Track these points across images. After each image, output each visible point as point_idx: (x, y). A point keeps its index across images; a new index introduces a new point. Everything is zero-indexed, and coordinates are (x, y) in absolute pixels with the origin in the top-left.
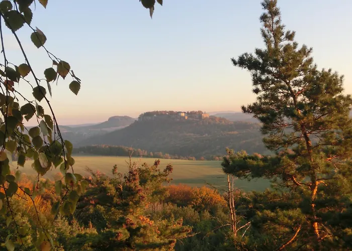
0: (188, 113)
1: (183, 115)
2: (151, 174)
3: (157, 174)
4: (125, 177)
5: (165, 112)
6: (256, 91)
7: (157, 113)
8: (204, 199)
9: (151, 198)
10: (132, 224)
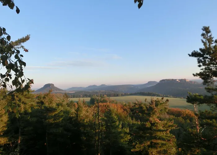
0: (180, 80)
1: (178, 80)
2: (160, 102)
3: (162, 102)
4: (149, 103)
5: (170, 79)
6: (200, 66)
7: (167, 80)
8: (187, 115)
9: (160, 112)
10: (152, 121)
